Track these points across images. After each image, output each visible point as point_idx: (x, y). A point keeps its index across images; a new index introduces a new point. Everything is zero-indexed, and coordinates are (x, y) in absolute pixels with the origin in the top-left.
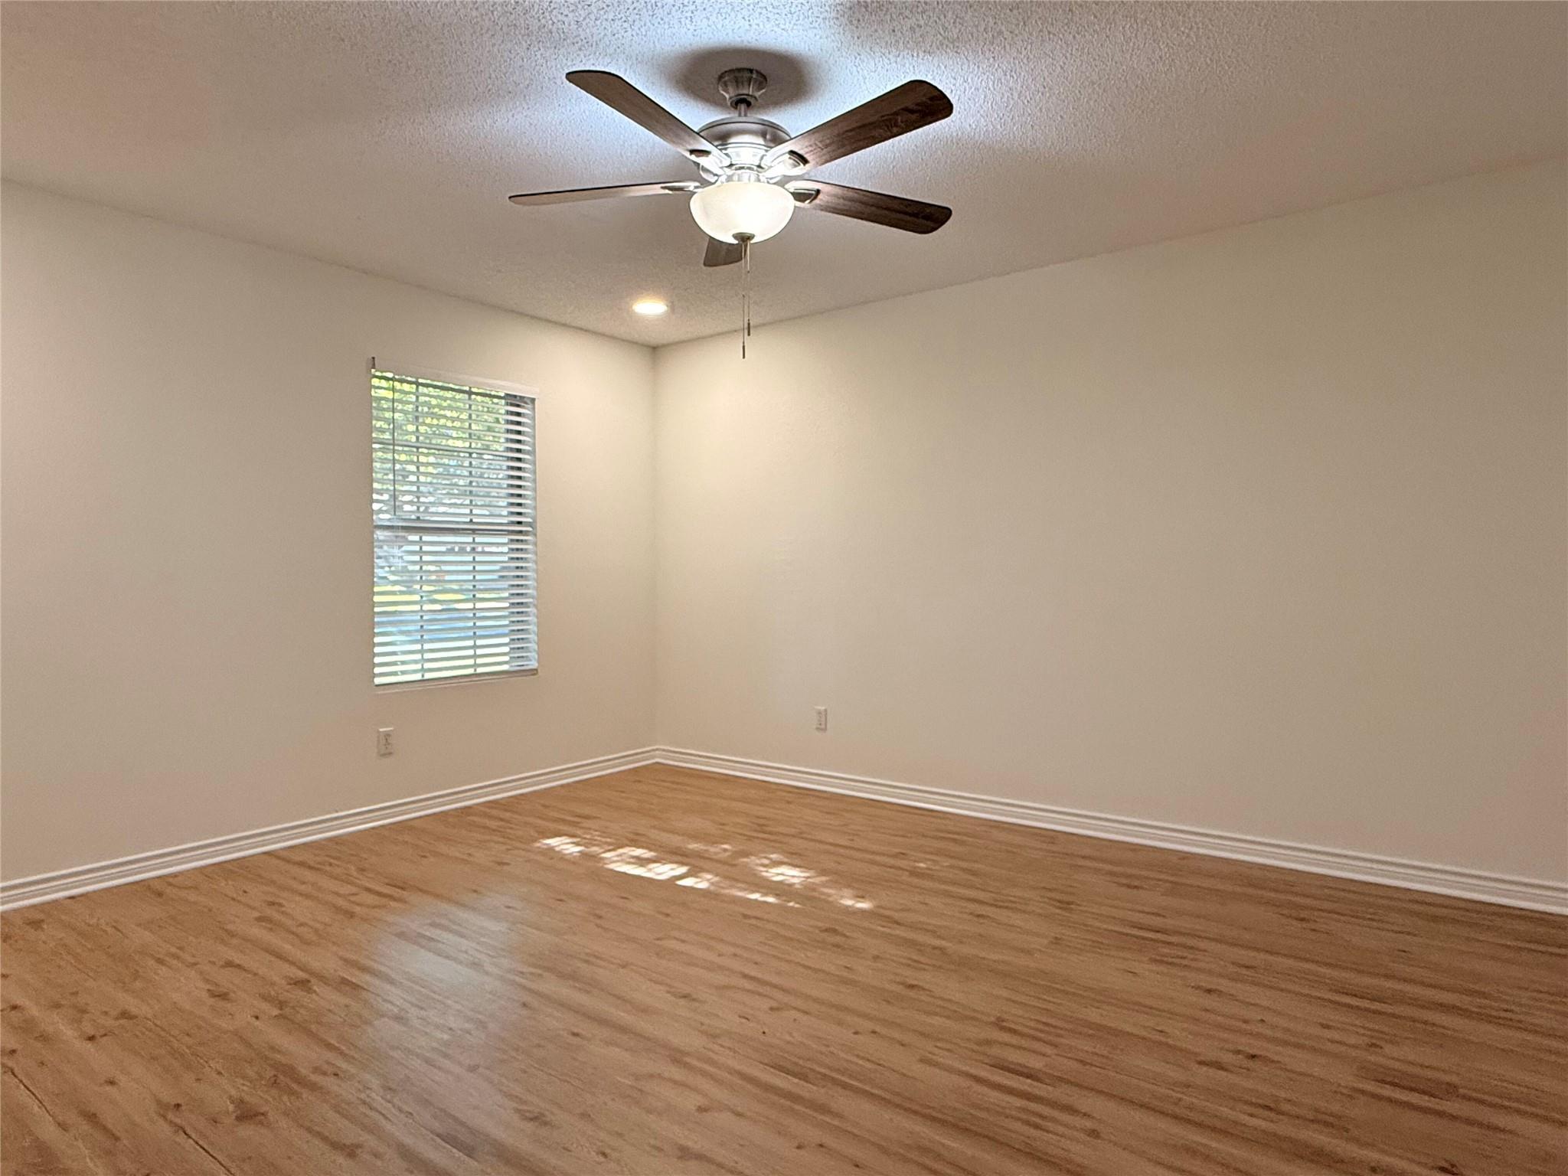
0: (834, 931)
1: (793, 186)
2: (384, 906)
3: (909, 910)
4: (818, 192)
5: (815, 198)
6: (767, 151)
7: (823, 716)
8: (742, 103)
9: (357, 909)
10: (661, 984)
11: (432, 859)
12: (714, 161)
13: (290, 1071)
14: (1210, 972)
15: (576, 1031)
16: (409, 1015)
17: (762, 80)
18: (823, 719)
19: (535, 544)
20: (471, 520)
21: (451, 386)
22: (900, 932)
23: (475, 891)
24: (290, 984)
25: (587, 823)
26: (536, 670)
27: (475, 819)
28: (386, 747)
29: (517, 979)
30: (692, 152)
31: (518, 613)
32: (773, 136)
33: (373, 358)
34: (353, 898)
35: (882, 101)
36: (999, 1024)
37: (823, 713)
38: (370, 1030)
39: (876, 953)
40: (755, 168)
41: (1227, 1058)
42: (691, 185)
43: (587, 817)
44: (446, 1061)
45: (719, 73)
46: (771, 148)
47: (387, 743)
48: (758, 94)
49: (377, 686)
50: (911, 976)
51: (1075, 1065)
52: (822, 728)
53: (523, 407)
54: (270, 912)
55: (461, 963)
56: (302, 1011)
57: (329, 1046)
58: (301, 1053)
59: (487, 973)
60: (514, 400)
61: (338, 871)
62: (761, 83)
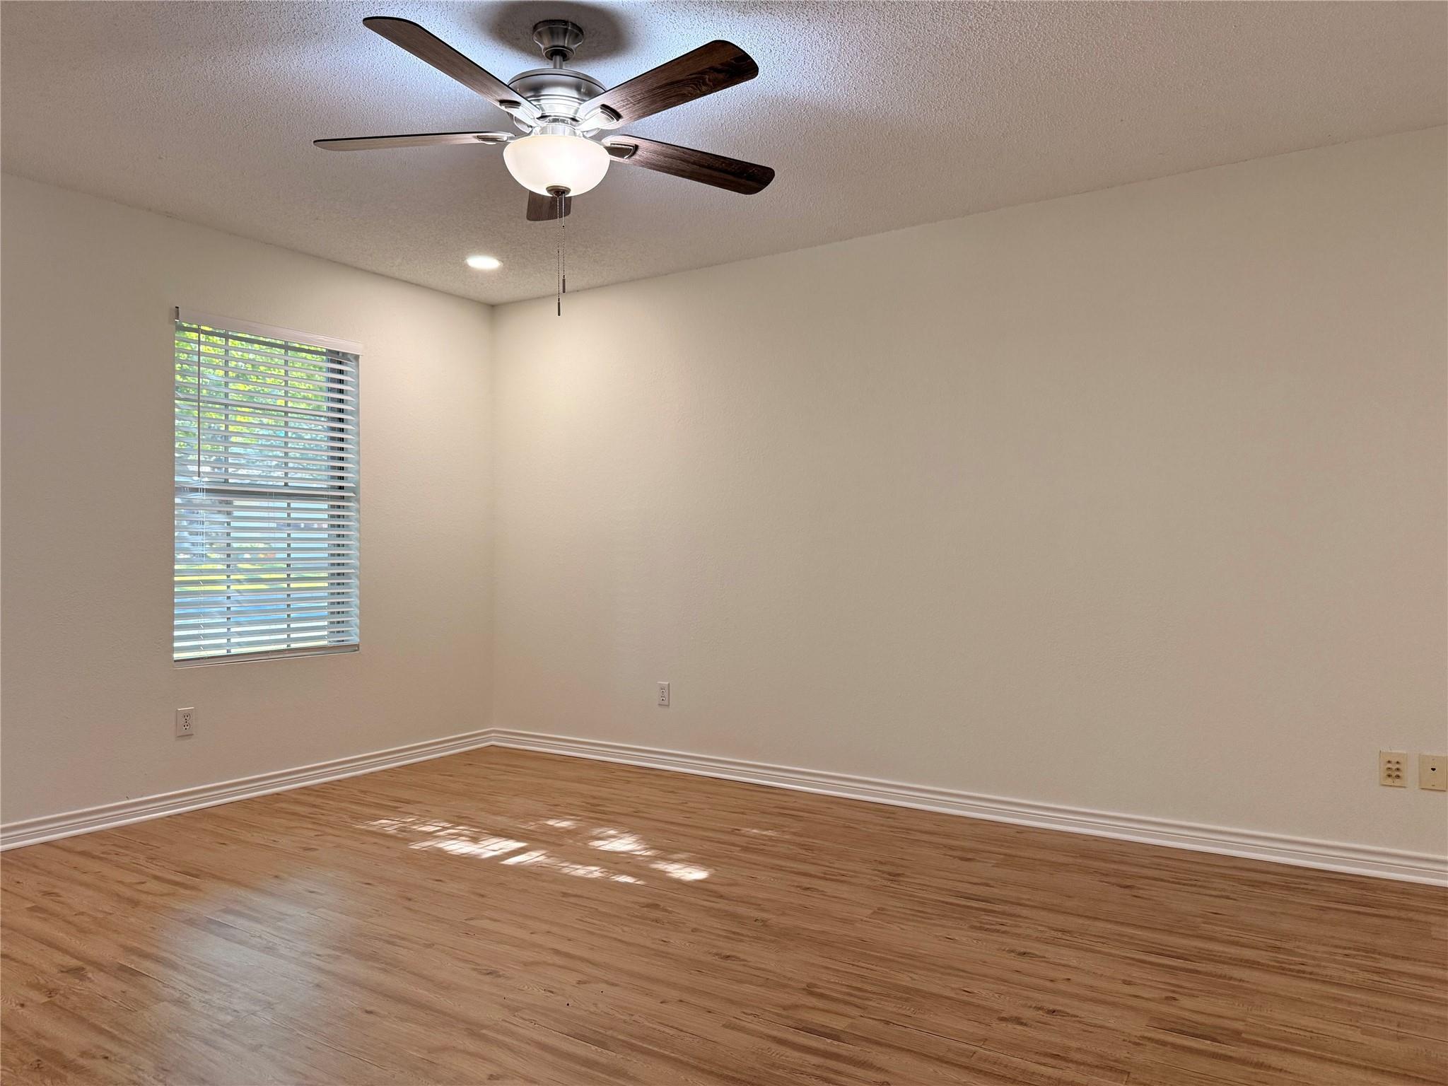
0: (656, 906)
1: (608, 141)
2: (173, 894)
3: (736, 884)
4: (636, 147)
5: (634, 153)
6: (580, 104)
7: (665, 691)
8: (559, 54)
9: (143, 897)
10: (466, 961)
11: (234, 847)
12: (526, 112)
13: (54, 1055)
14: (1028, 937)
15: (369, 1008)
16: (190, 999)
17: (578, 32)
18: (666, 694)
19: (358, 511)
20: (286, 484)
21: (261, 339)
22: (722, 905)
23: (276, 877)
24: (62, 972)
25: (409, 808)
26: (357, 646)
27: (284, 805)
28: (185, 728)
29: (314, 961)
30: (502, 102)
31: (339, 584)
32: (587, 89)
33: (177, 308)
34: (139, 887)
35: (687, 60)
36: (810, 990)
37: (666, 688)
38: (146, 1014)
39: (695, 926)
40: (569, 121)
41: (1028, 1014)
42: (504, 136)
43: (408, 802)
44: (226, 1041)
45: (534, 24)
46: (584, 101)
47: (187, 724)
48: (574, 47)
49: (175, 661)
50: (726, 947)
51: (881, 1026)
52: (664, 704)
53: (346, 365)
54: (47, 903)
55: (253, 947)
56: (74, 998)
57: (101, 1031)
58: (69, 1039)
59: (281, 956)
60: (336, 357)
61: (126, 860)
62: (577, 35)
